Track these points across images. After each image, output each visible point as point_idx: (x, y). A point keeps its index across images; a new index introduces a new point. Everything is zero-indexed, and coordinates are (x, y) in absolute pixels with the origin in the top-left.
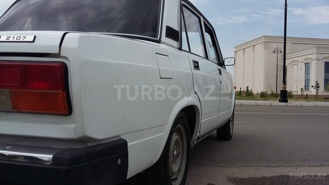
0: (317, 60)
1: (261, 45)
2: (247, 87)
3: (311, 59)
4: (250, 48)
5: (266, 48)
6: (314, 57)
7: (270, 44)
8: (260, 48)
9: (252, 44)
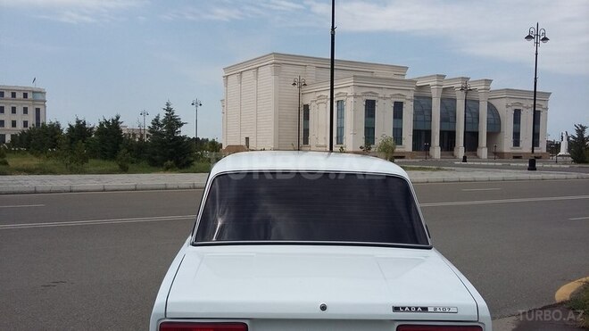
0: (355, 96)
1: (268, 68)
2: (247, 139)
3: (346, 95)
4: (251, 72)
5: (277, 72)
6: (350, 91)
7: (284, 67)
8: (267, 73)
9: (254, 66)
